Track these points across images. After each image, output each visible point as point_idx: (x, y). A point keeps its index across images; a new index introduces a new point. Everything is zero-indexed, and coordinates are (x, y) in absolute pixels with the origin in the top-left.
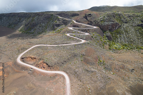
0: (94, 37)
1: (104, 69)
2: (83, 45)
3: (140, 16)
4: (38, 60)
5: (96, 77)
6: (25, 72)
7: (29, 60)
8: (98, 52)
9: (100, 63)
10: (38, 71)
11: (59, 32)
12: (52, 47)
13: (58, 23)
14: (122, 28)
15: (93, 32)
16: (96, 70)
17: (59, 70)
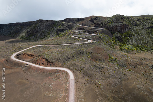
0: (102, 37)
1: (117, 65)
2: (90, 44)
3: (150, 19)
4: (36, 57)
5: (108, 73)
6: (18, 68)
7: (25, 57)
8: (108, 50)
9: (112, 60)
10: (35, 67)
11: (63, 36)
12: (54, 46)
13: (62, 28)
14: (133, 31)
15: (101, 33)
16: (107, 67)
17: (61, 67)
